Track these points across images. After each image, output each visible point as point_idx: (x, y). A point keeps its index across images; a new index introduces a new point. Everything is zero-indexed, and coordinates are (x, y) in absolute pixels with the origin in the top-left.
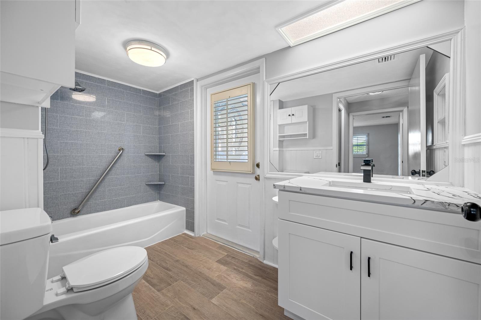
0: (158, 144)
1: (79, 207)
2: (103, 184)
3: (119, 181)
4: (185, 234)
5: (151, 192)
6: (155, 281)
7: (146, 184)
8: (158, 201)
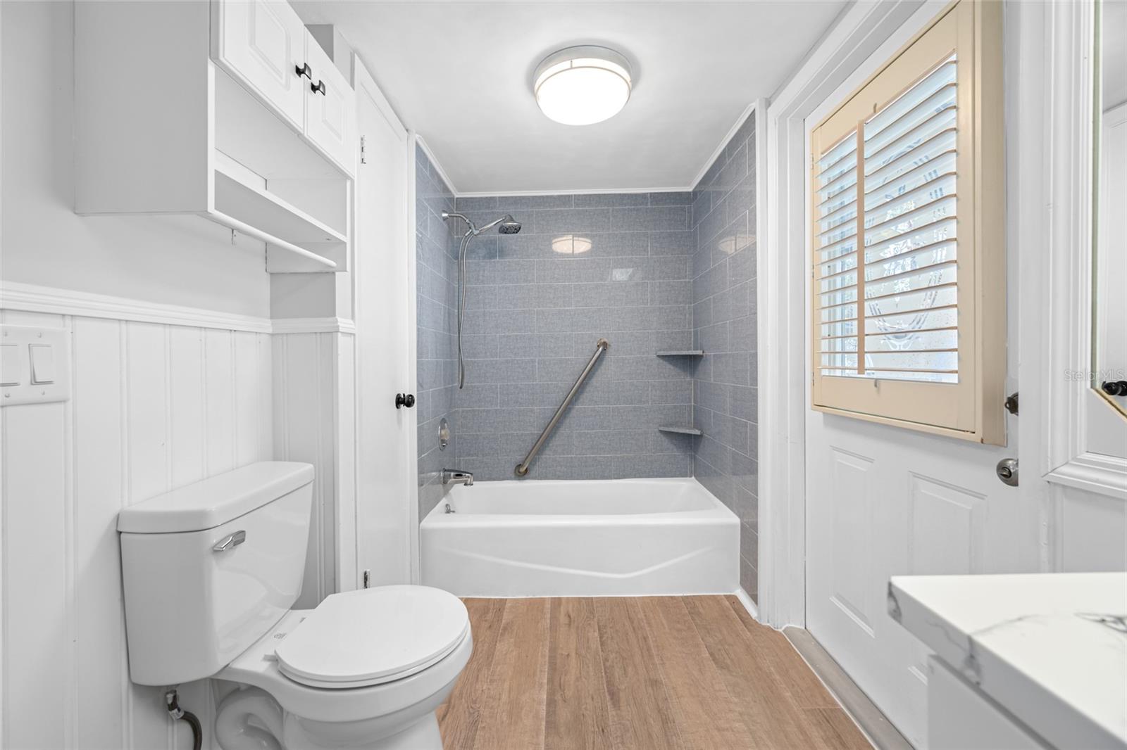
0: (692, 326)
1: (524, 462)
2: (567, 421)
3: (598, 417)
4: (733, 600)
5: (673, 452)
6: (564, 714)
7: (661, 431)
8: (693, 478)
